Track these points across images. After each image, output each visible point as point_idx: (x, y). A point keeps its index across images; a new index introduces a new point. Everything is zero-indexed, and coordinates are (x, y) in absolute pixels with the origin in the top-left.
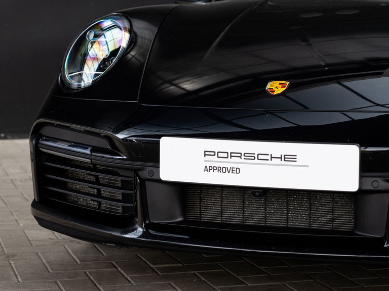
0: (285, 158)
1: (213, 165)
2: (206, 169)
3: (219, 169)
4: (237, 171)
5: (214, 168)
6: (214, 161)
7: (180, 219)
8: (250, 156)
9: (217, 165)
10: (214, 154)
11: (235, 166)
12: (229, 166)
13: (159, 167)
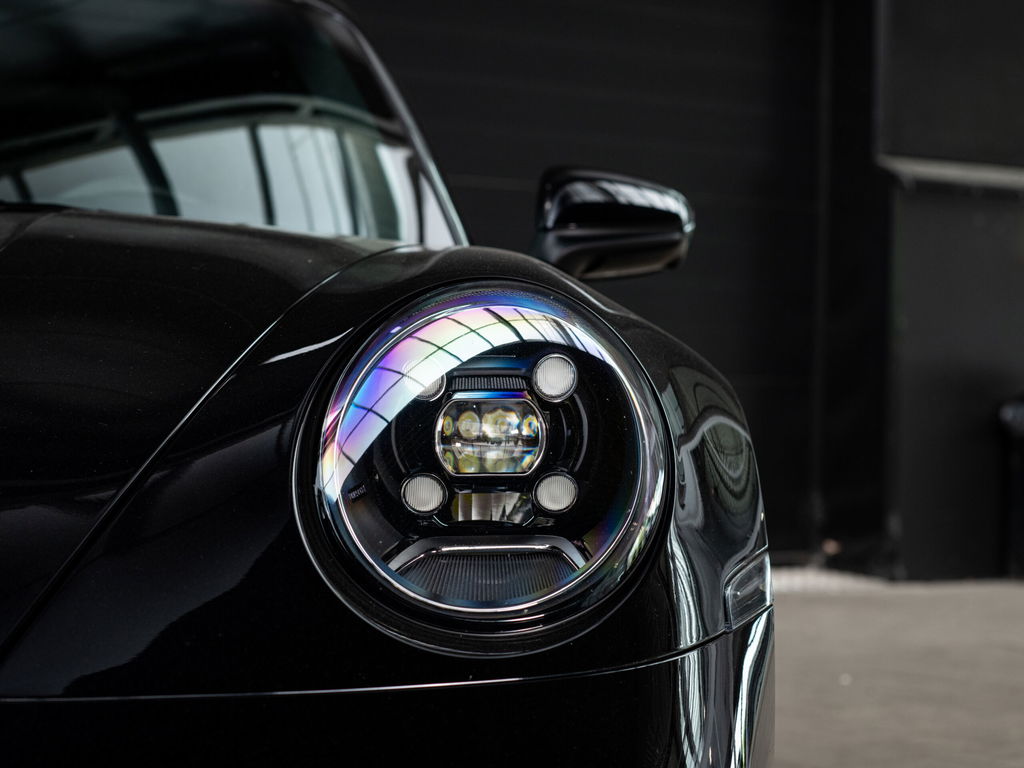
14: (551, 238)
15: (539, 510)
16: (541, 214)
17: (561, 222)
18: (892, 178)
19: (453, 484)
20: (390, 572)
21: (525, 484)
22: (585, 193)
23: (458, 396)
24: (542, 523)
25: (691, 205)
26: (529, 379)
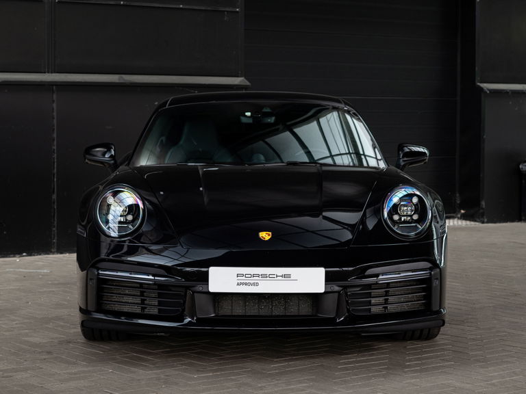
0: (284, 276)
1: (242, 282)
2: (238, 284)
3: (246, 284)
4: (257, 284)
5: (243, 284)
6: (243, 280)
7: (213, 315)
8: (264, 276)
9: (245, 282)
10: (243, 275)
11: (256, 282)
12: (252, 282)
13: (208, 284)
14: (401, 160)
15: (413, 219)
16: (399, 155)
17: (403, 157)
18: (482, 89)
19: (401, 216)
20: (395, 229)
21: (411, 216)
22: (406, 150)
23: (402, 203)
24: (413, 221)
25: (428, 149)
26: (411, 200)
